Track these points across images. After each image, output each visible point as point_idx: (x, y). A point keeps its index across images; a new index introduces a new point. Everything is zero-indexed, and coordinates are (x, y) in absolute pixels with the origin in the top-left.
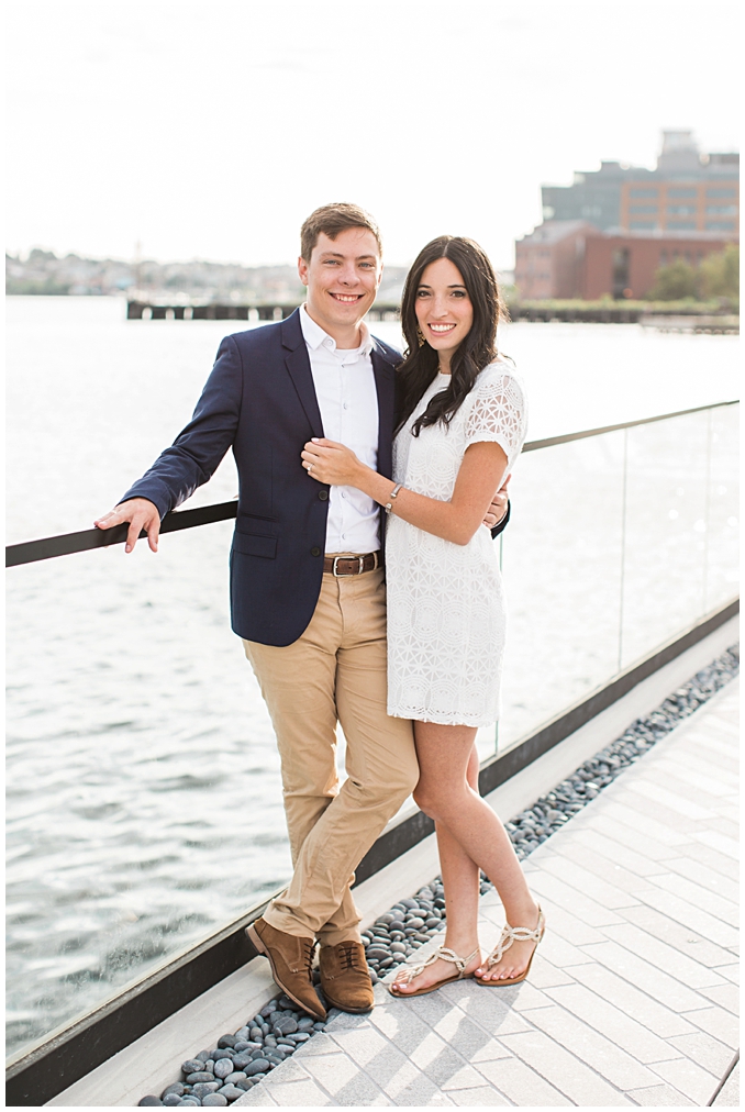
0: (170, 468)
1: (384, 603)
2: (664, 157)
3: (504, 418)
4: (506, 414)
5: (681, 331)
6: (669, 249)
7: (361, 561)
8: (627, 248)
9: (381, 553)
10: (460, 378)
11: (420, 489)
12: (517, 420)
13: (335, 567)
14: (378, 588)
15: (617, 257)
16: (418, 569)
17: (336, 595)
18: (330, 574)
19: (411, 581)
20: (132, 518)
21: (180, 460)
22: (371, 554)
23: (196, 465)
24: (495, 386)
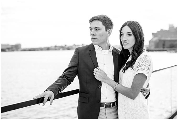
0: (60, 81)
1: (117, 114)
2: (170, 28)
3: (145, 66)
4: (146, 65)
7: (112, 104)
9: (117, 102)
10: (134, 57)
11: (126, 86)
12: (149, 67)
13: (105, 106)
14: (116, 110)
16: (126, 107)
17: (105, 113)
18: (103, 108)
19: (125, 110)
20: (45, 96)
21: (63, 79)
22: (114, 102)
23: (67, 80)
24: (143, 58)
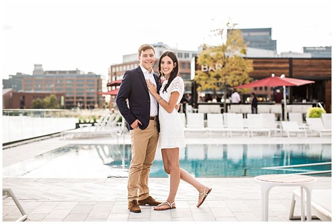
2: (35, 71)
5: (38, 117)
6: (35, 96)
8: (24, 96)
15: (21, 98)
24: (176, 80)
